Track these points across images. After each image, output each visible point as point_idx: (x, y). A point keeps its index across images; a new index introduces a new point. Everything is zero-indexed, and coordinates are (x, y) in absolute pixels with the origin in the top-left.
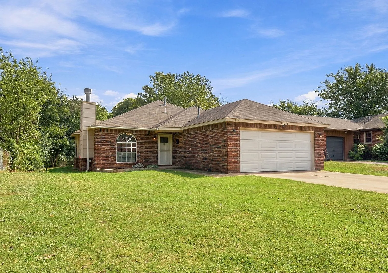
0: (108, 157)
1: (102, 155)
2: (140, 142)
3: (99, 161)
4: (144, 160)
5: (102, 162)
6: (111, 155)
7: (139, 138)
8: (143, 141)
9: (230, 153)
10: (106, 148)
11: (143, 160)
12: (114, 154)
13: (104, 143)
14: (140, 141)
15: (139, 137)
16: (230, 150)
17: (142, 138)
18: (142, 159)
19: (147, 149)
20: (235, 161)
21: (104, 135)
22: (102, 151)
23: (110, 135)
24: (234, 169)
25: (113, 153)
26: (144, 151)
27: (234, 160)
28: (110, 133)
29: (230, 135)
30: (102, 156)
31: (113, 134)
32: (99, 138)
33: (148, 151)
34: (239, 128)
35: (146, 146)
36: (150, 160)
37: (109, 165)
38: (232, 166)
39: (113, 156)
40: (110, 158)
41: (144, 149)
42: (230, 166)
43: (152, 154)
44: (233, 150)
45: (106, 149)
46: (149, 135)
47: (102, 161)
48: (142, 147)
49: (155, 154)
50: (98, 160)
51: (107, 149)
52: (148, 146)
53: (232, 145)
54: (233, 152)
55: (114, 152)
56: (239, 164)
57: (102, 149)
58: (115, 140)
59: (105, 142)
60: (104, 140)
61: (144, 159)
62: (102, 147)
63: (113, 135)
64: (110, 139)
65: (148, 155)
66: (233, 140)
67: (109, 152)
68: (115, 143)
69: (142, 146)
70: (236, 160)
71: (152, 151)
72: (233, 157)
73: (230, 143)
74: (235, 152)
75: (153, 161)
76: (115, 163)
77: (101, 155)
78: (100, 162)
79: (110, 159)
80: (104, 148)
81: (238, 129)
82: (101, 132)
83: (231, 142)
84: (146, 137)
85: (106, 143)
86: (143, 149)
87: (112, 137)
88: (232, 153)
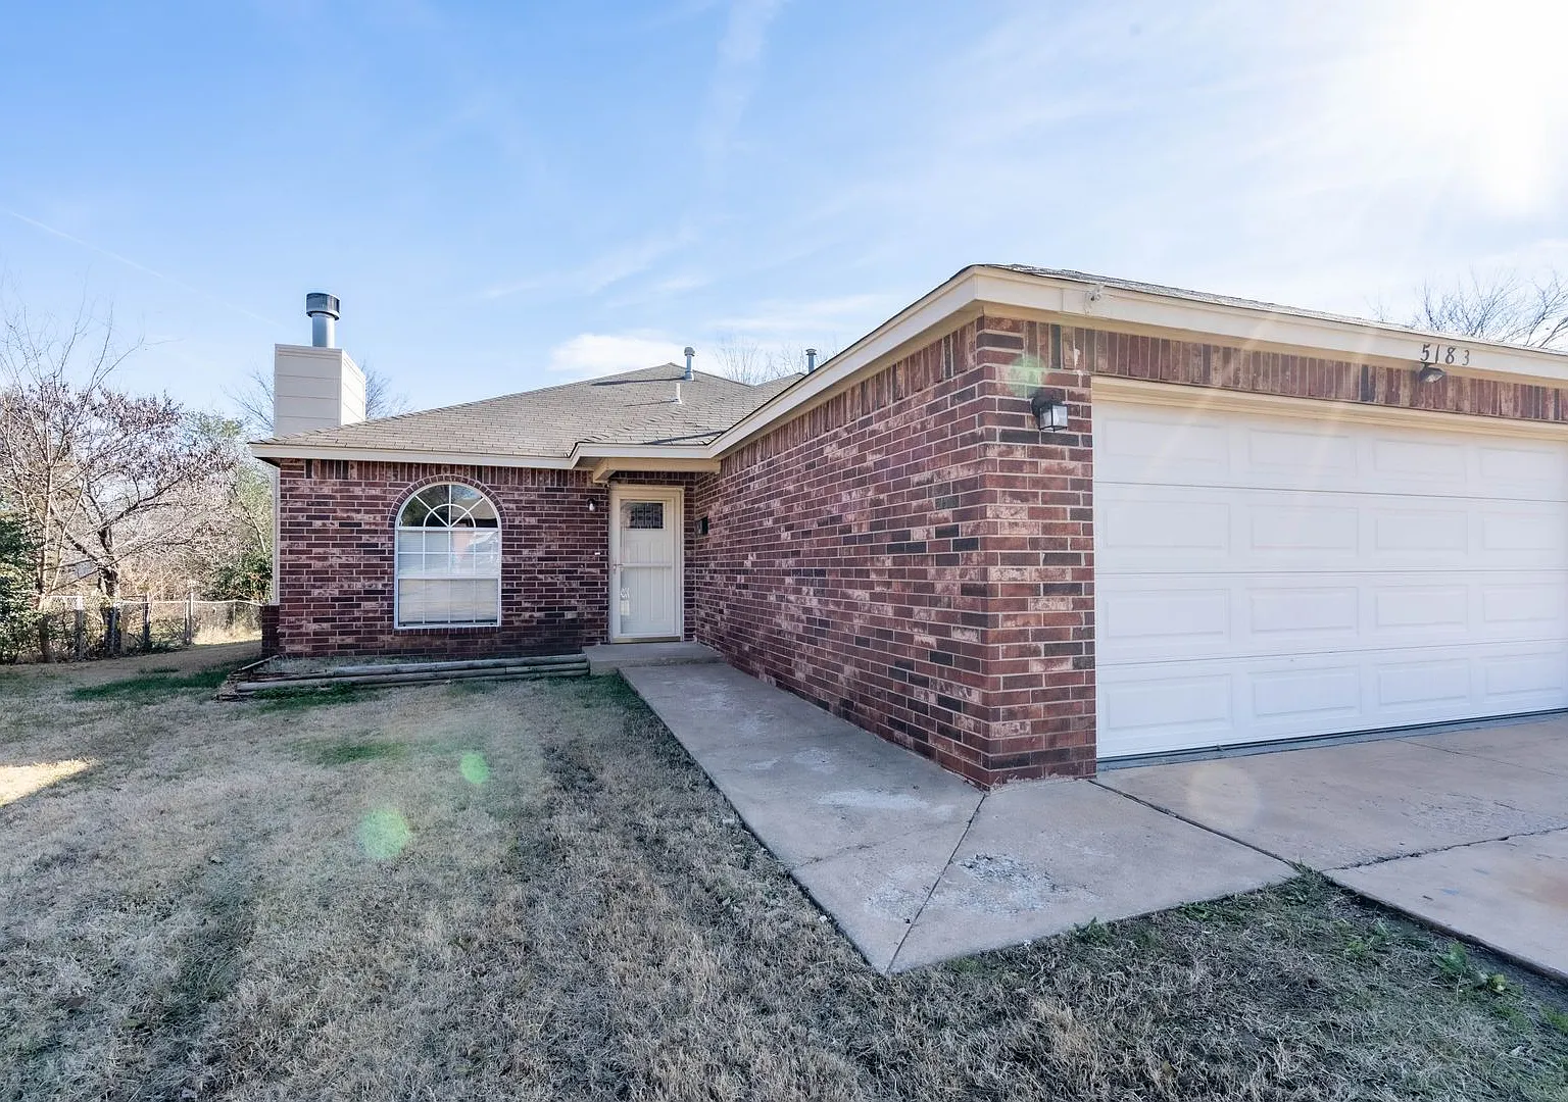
0: (347, 600)
1: (316, 593)
2: (519, 527)
3: (298, 623)
4: (536, 614)
5: (313, 627)
6: (366, 592)
7: (512, 506)
8: (533, 521)
9: (1007, 605)
10: (337, 557)
11: (531, 616)
12: (380, 587)
13: (327, 531)
14: (516, 523)
15: (516, 502)
16: (1012, 574)
17: (529, 508)
18: (526, 609)
19: (555, 559)
20: (1056, 670)
21: (326, 491)
22: (314, 573)
23: (357, 491)
24: (1044, 747)
25: (373, 582)
26: (540, 572)
27: (1048, 663)
28: (359, 484)
29: (1005, 436)
30: (313, 600)
31: (374, 485)
32: (299, 505)
33: (561, 572)
34: (1087, 383)
35: (549, 547)
36: (569, 615)
37: (350, 640)
38: (1026, 714)
39: (371, 594)
40: (359, 606)
41: (540, 559)
42: (1011, 715)
43: (581, 584)
44: (1030, 575)
45: (339, 561)
46: (562, 490)
47: (315, 620)
48: (525, 552)
49: (596, 584)
50: (292, 619)
51: (343, 561)
52: (560, 546)
53: (1023, 533)
54: (1033, 590)
55: (377, 579)
56: (1088, 692)
57: (317, 565)
58: (384, 518)
59: (332, 527)
60: (327, 518)
61: (540, 610)
62: (315, 550)
63: (376, 492)
64: (358, 511)
65: (562, 590)
66: (1036, 483)
67: (351, 579)
68: (384, 532)
69: (525, 547)
70: (1061, 661)
71: (579, 570)
72: (1039, 635)
73: (1005, 514)
74: (1050, 590)
75: (586, 617)
76: (382, 632)
77: (309, 593)
78: (301, 626)
79: (357, 615)
80: (326, 559)
81: (1078, 390)
82: (309, 476)
83: (1018, 504)
84: (553, 502)
85: (337, 531)
86: (530, 558)
87: (371, 505)
88: (1031, 605)
